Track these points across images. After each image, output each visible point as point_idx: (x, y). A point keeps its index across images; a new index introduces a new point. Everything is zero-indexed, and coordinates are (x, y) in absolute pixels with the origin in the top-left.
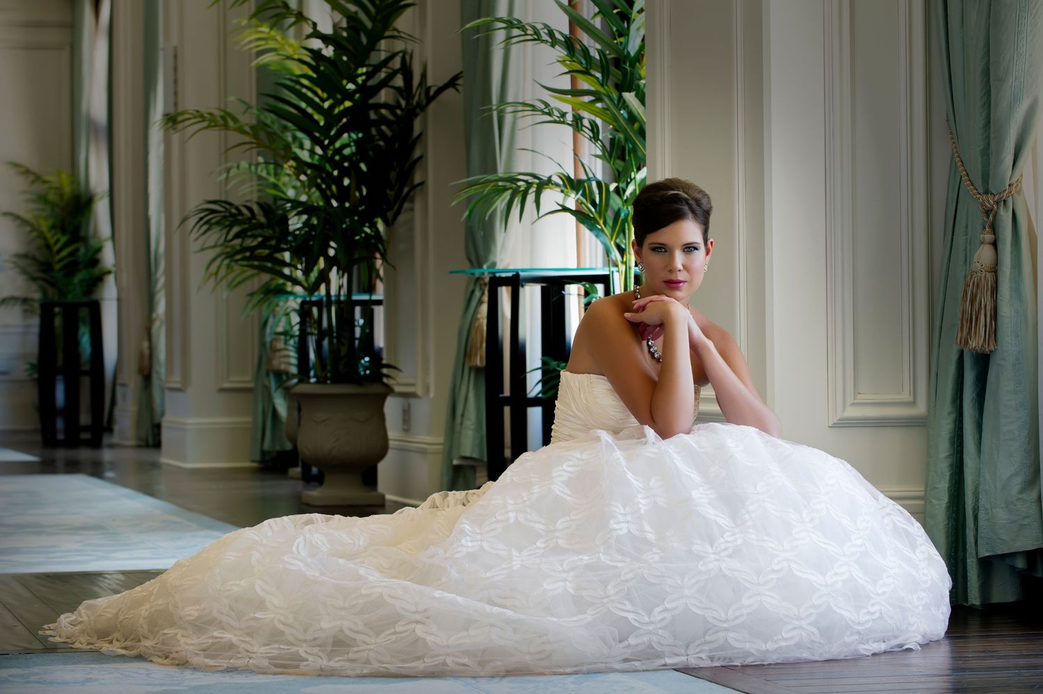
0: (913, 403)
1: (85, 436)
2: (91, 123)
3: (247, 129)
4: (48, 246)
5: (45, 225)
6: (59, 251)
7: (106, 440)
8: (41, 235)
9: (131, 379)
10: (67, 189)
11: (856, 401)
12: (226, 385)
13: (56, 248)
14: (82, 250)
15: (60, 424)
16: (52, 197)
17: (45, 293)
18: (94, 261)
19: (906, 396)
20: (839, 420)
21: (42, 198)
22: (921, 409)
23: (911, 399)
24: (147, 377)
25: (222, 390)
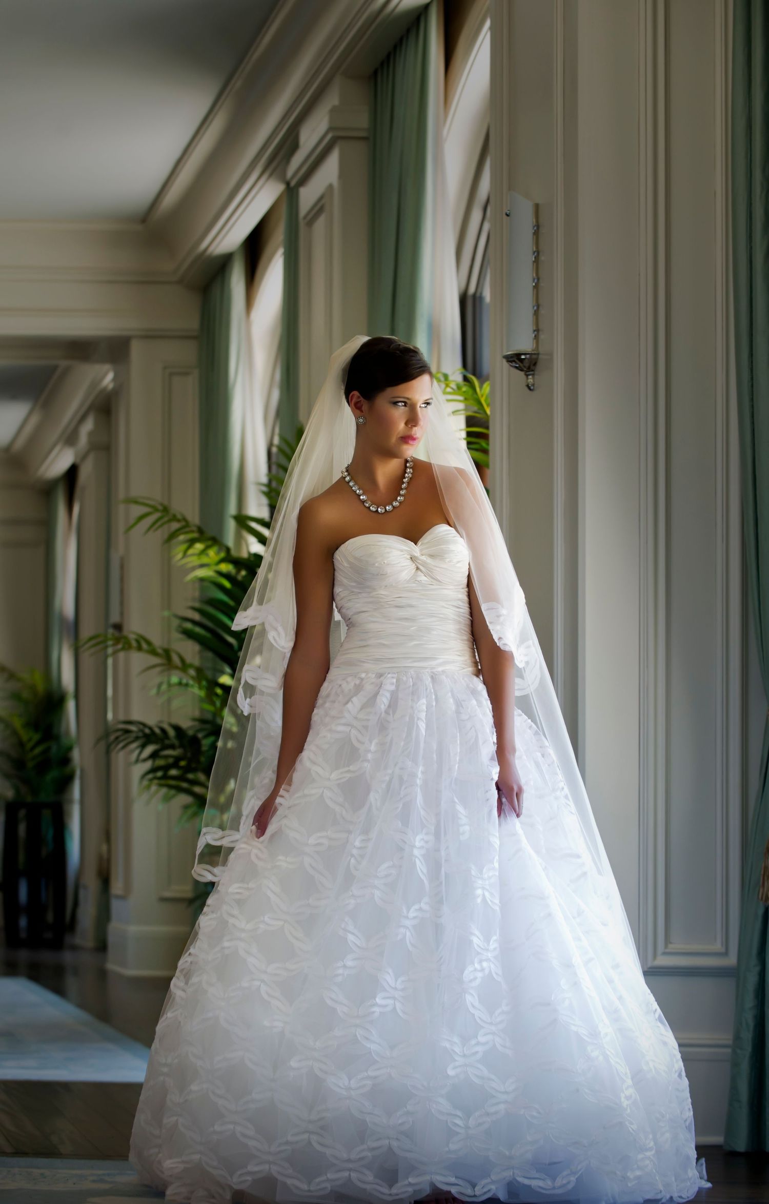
0: (726, 954)
1: (49, 935)
2: (62, 619)
3: (160, 651)
4: (21, 744)
5: (18, 723)
6: (33, 749)
7: (68, 939)
8: (15, 733)
9: (91, 883)
10: (41, 687)
11: (667, 950)
12: (168, 894)
13: (30, 745)
14: (54, 749)
15: (23, 922)
16: (26, 694)
17: (18, 791)
18: (65, 760)
19: (718, 947)
20: (650, 968)
21: (16, 696)
22: (732, 960)
23: (723, 950)
24: (105, 879)
25: (164, 900)
